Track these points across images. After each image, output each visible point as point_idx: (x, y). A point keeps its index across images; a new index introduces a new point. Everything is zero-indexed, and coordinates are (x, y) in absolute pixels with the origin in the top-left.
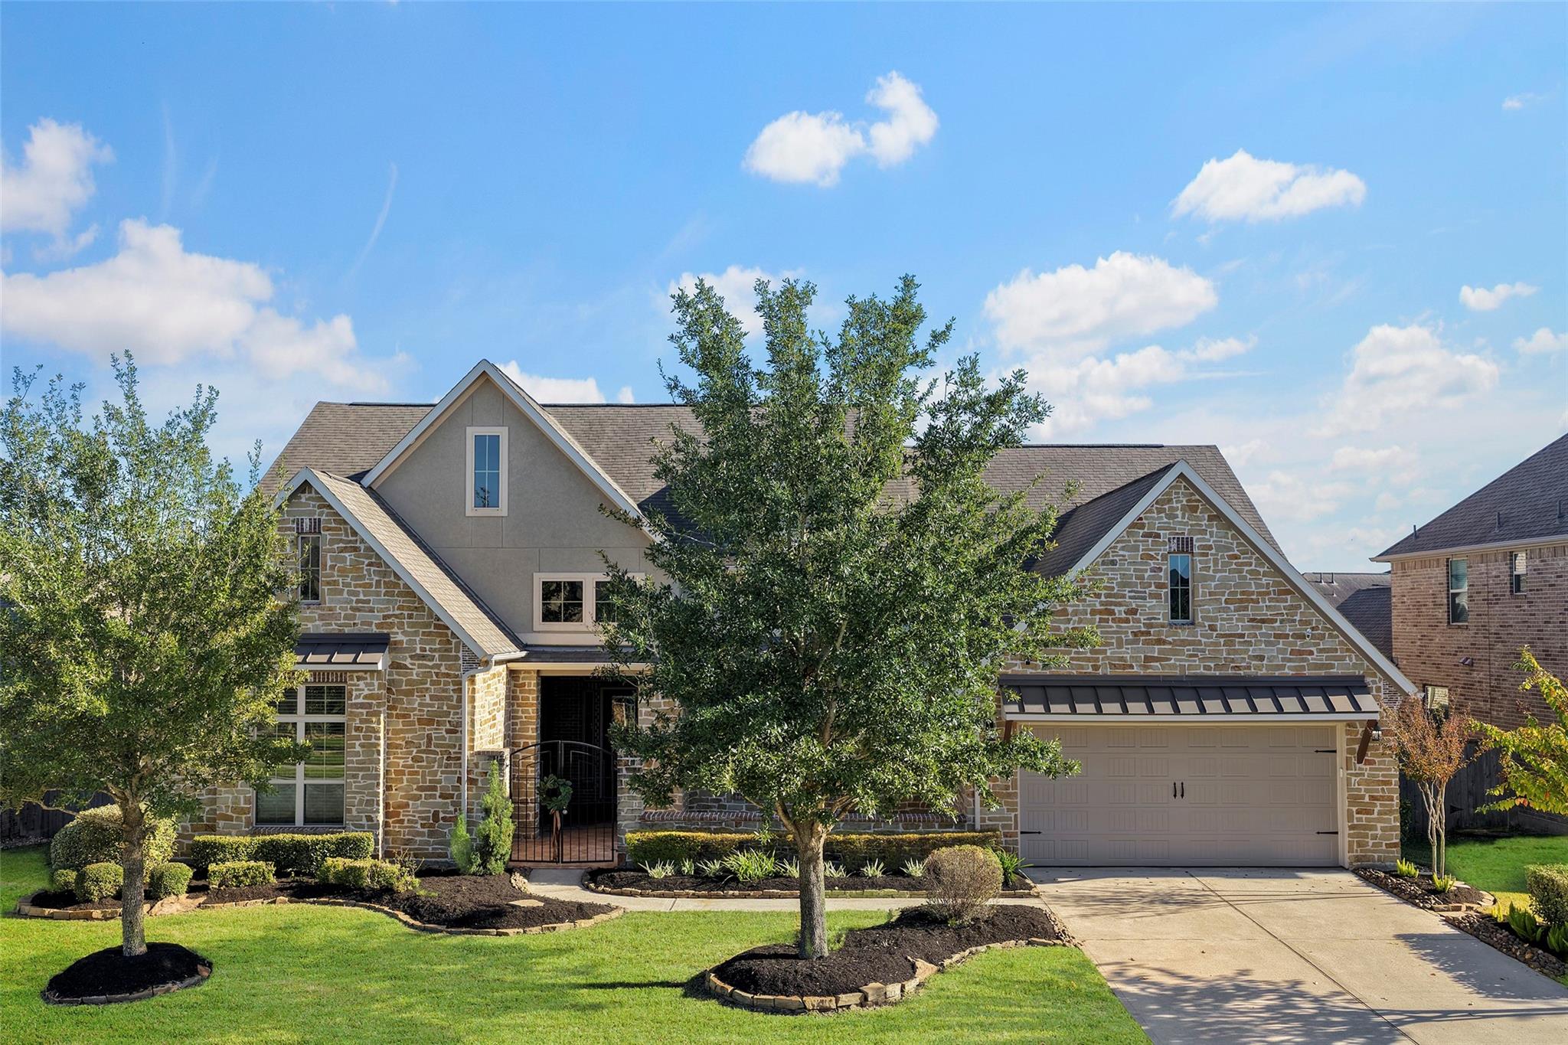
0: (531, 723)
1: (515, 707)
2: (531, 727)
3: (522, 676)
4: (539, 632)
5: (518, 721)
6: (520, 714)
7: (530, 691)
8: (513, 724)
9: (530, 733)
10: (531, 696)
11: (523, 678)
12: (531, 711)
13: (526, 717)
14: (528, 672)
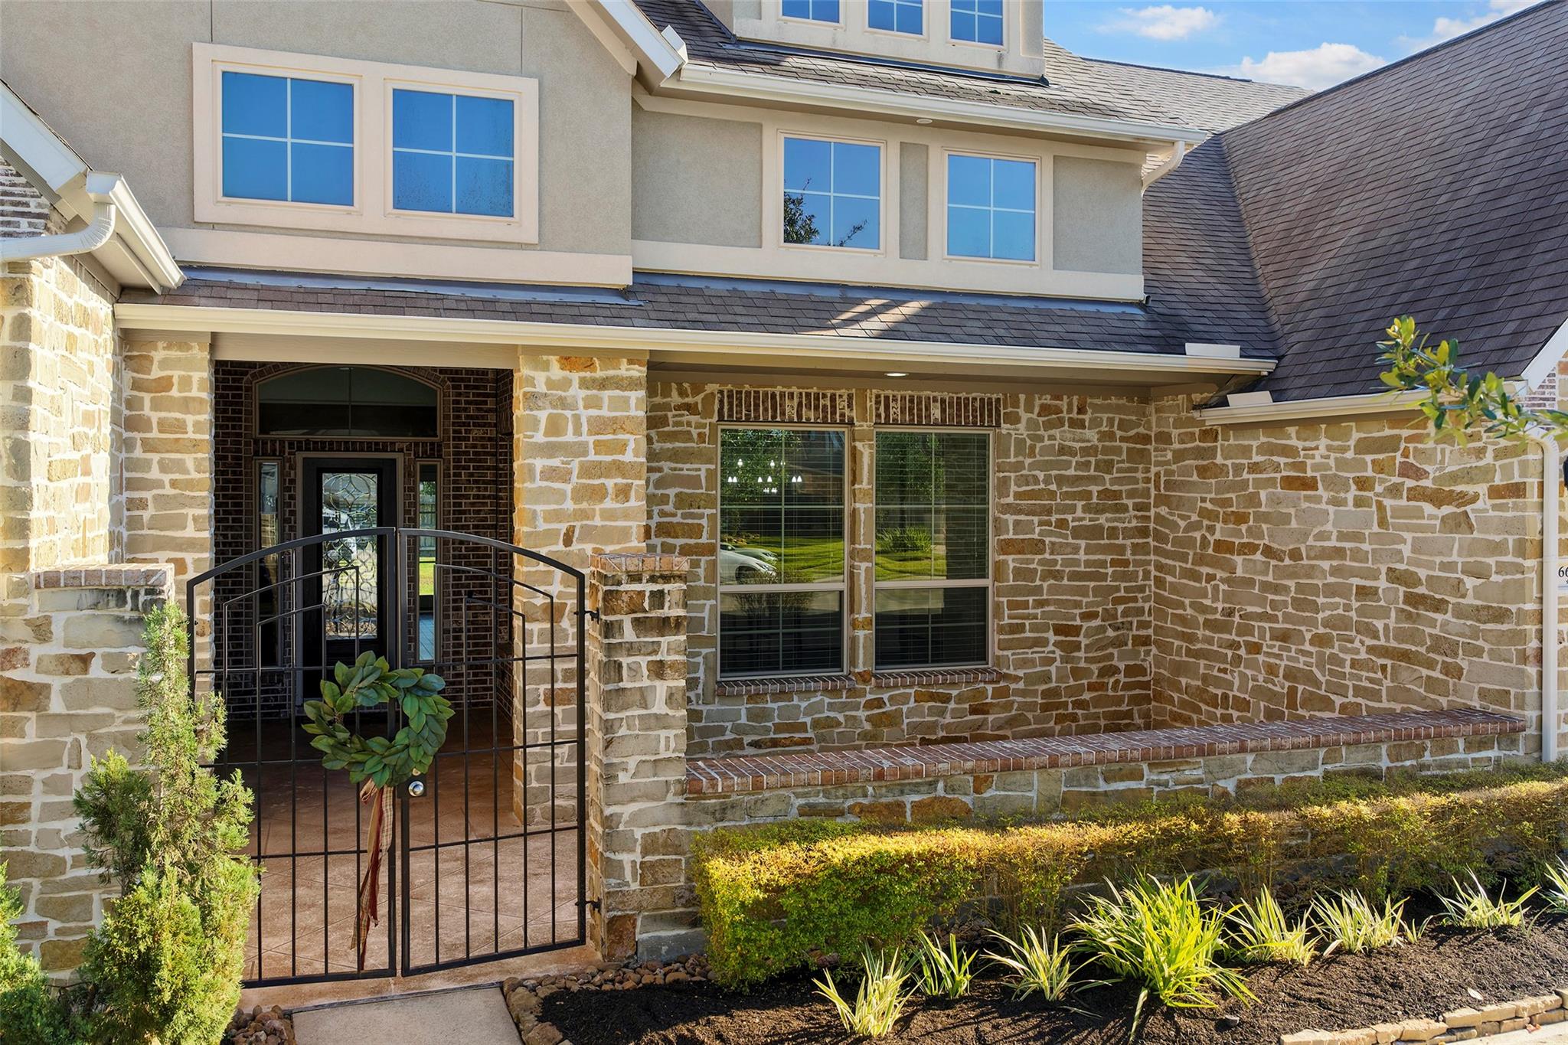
0: (193, 502)
1: (138, 453)
2: (191, 512)
3: (159, 354)
4: (213, 226)
5: (148, 495)
6: (154, 473)
7: (186, 405)
8: (132, 504)
9: (190, 532)
10: (190, 419)
11: (164, 364)
12: (190, 464)
13: (174, 484)
14: (178, 339)
